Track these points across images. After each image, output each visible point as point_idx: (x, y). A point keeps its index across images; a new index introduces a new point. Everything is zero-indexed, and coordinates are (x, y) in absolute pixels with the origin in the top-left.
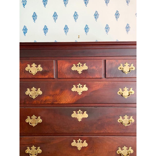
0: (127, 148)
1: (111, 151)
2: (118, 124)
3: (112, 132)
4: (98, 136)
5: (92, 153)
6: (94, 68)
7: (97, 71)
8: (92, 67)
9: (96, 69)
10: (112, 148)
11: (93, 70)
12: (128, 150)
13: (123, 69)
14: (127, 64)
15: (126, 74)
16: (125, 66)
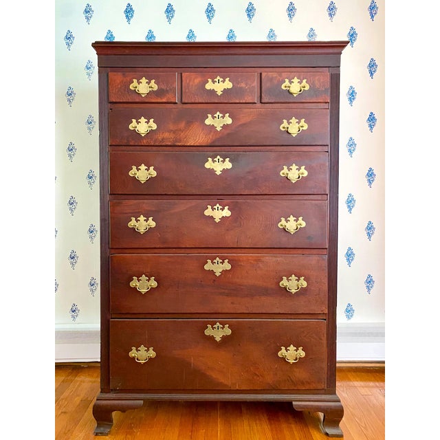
0: (295, 219)
1: (268, 223)
2: (281, 180)
3: (271, 192)
5: (238, 227)
6: (243, 85)
7: (248, 90)
8: (239, 84)
9: (246, 88)
10: (271, 219)
11: (241, 89)
12: (297, 221)
13: (289, 87)
14: (296, 80)
15: (295, 95)
16: (293, 82)
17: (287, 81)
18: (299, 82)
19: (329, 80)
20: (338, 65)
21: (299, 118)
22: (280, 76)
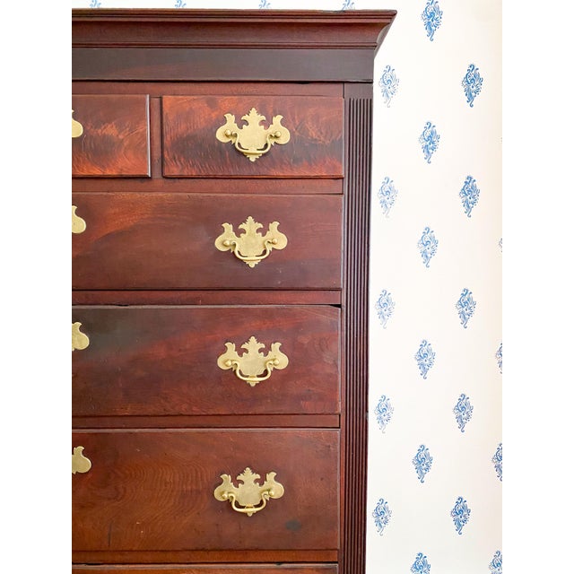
0: (258, 476)
1: (189, 488)
2: (220, 378)
3: (194, 409)
4: (137, 430)
5: (109, 499)
6: (111, 130)
7: (126, 143)
8: (100, 127)
9: (121, 137)
10: (196, 477)
11: (105, 139)
12: (262, 484)
13: (236, 135)
14: (254, 117)
15: (252, 159)
16: (246, 123)
17: (230, 118)
18: (262, 123)
19: (343, 119)
20: (367, 78)
21: (264, 219)
22: (212, 104)
